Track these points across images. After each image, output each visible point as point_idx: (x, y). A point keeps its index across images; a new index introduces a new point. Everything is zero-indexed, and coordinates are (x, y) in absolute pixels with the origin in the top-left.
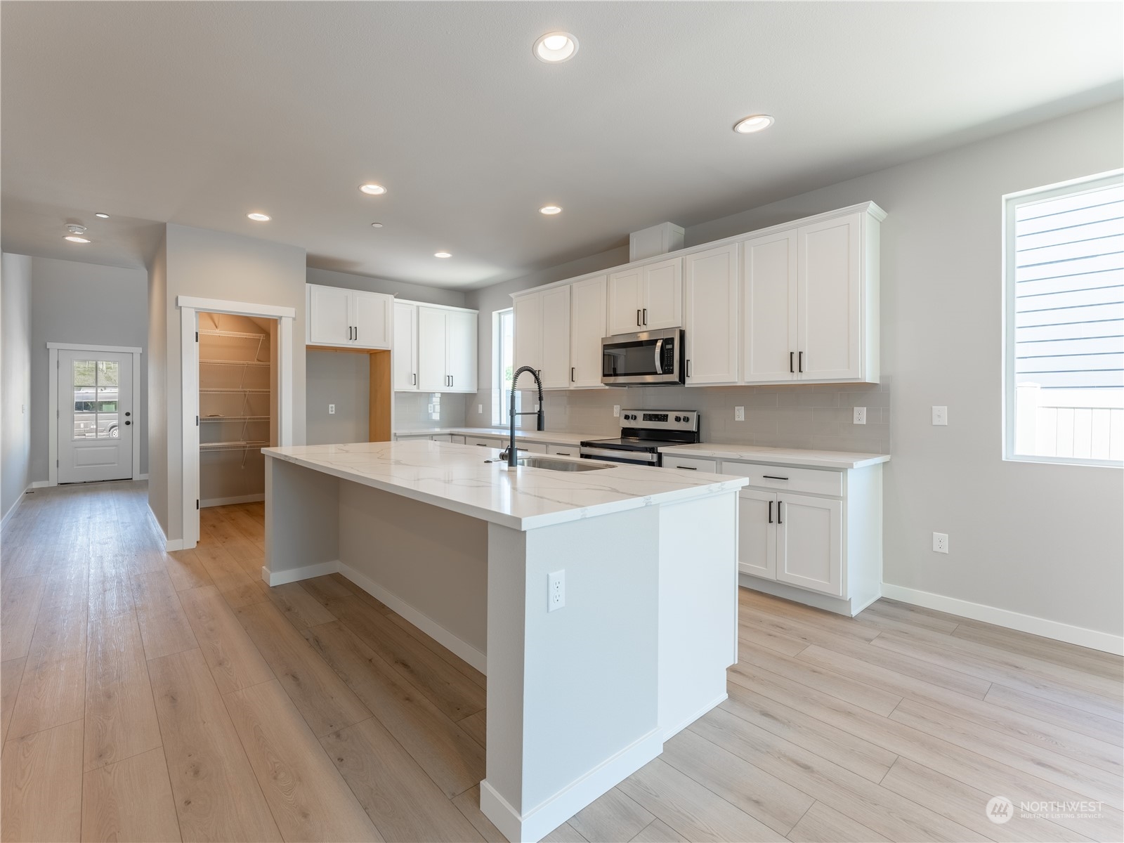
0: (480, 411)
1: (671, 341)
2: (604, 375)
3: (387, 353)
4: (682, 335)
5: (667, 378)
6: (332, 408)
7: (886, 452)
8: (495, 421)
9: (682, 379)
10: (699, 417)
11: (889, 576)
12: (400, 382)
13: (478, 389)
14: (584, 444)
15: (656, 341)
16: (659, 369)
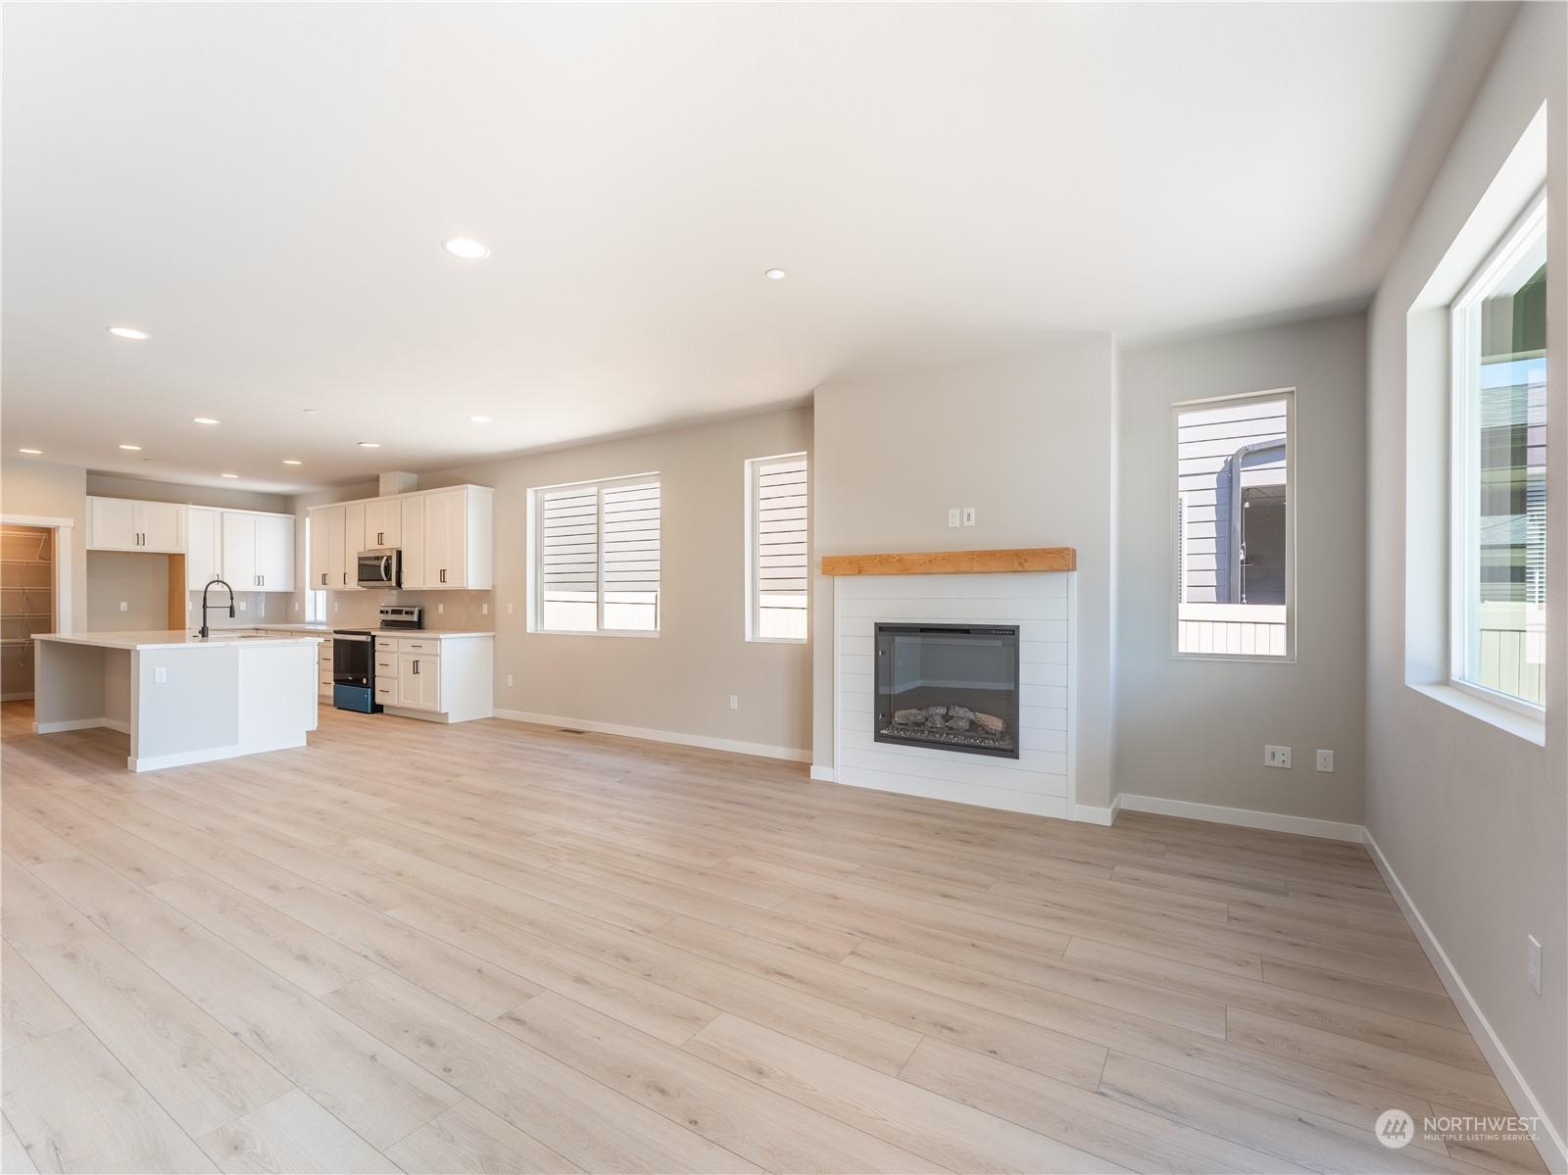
0: (297, 609)
1: (389, 558)
2: (359, 580)
3: (182, 556)
4: (399, 553)
5: (387, 583)
6: (124, 606)
7: (494, 631)
8: (309, 616)
9: (399, 584)
10: (420, 611)
11: (497, 704)
12: (195, 580)
13: (295, 589)
14: (336, 632)
15: (383, 557)
16: (385, 578)
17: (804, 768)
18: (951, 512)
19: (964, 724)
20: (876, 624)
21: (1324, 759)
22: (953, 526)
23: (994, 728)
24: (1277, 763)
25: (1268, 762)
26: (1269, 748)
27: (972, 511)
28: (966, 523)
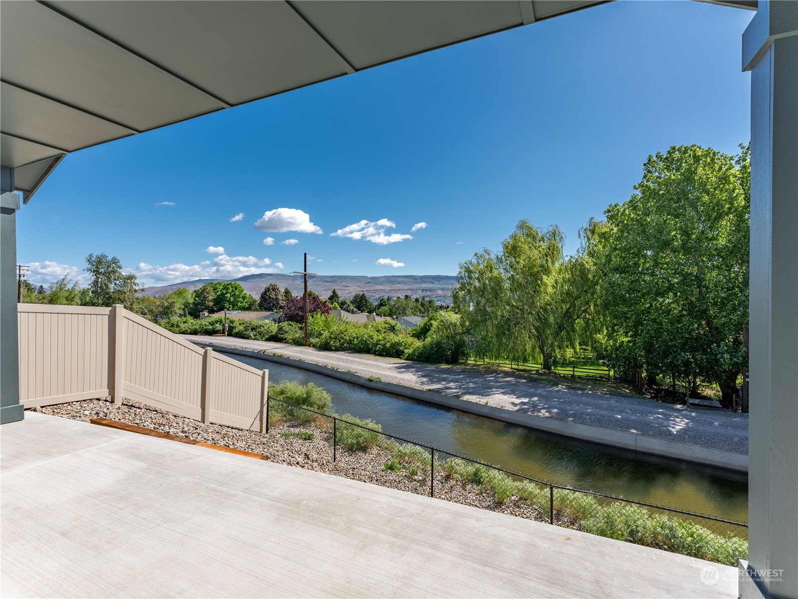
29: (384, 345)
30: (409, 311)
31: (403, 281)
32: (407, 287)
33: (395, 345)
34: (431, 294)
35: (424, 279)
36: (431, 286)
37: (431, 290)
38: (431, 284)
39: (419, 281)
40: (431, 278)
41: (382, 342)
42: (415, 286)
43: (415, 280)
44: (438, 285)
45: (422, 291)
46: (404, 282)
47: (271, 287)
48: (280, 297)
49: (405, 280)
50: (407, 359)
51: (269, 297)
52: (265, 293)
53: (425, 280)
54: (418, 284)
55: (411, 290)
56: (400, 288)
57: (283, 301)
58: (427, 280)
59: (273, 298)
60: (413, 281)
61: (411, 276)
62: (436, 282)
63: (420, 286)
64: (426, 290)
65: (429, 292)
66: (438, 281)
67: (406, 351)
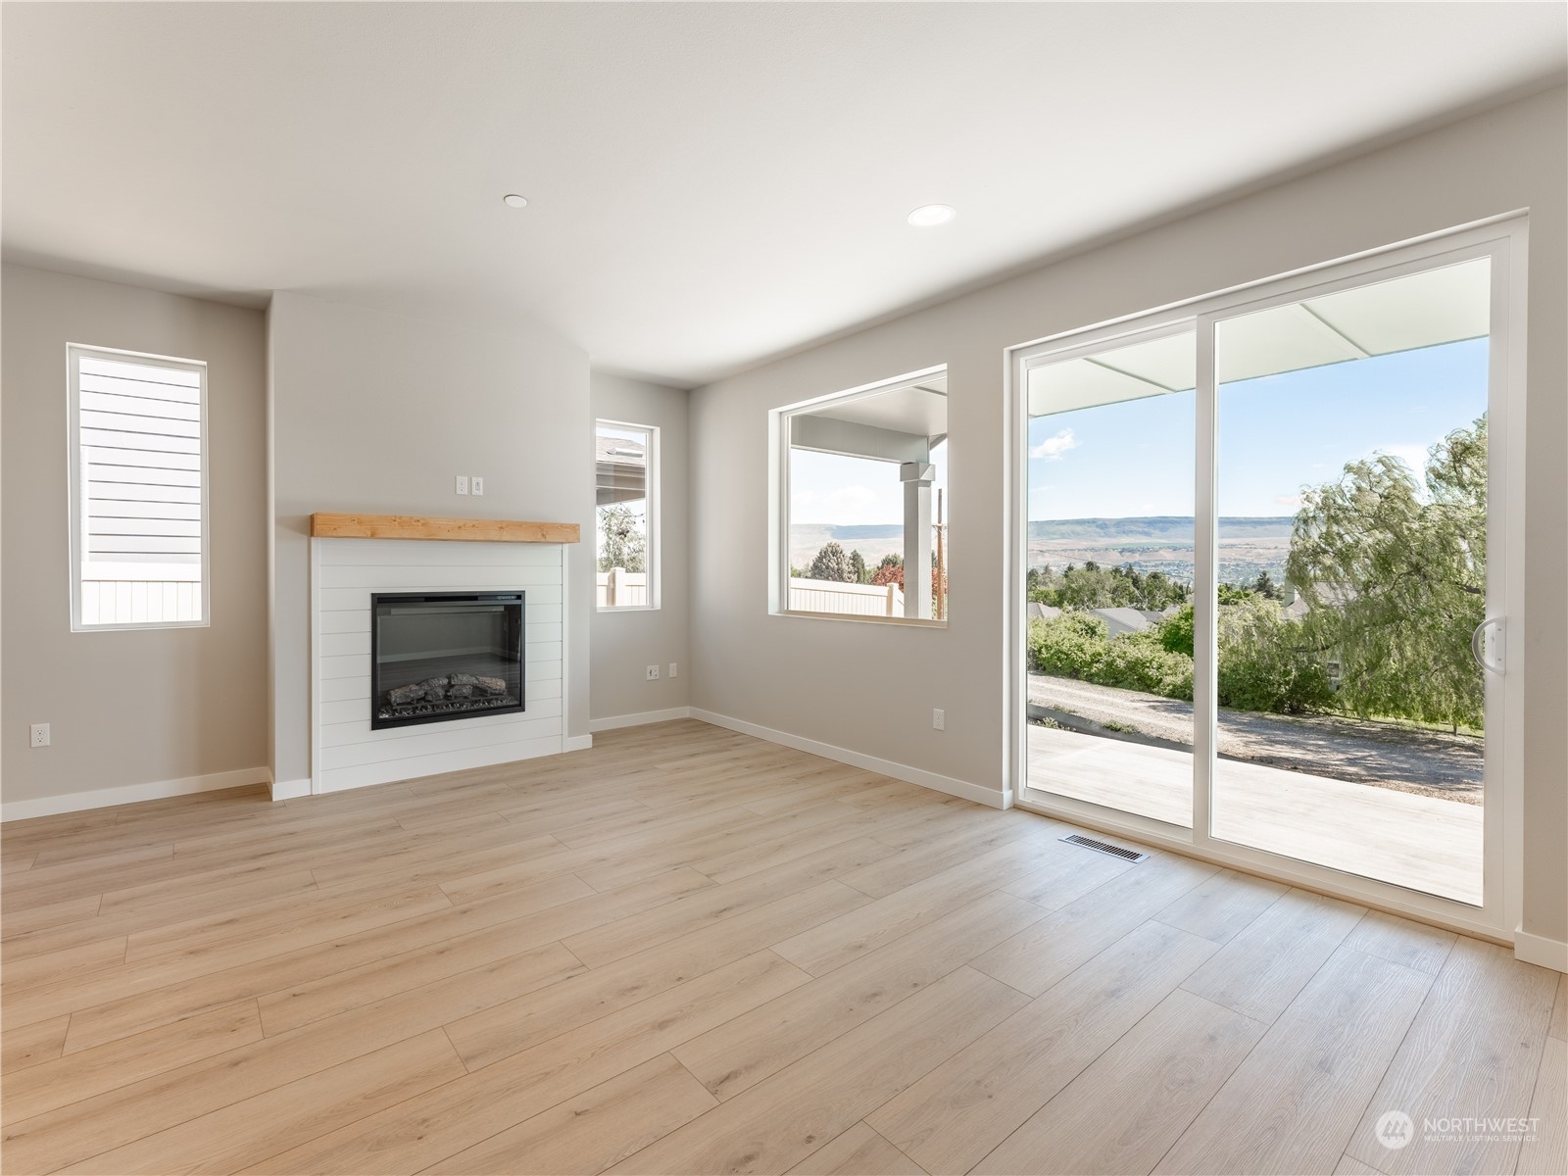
17: (262, 791)
18: (459, 478)
19: (467, 691)
20: (373, 594)
21: (673, 669)
22: (462, 493)
23: (498, 687)
24: (653, 677)
25: (649, 678)
26: (649, 668)
27: (481, 480)
28: (475, 492)
29: (1110, 664)
30: (1105, 597)
31: (1073, 532)
32: (1085, 544)
33: (1134, 666)
34: (1144, 558)
35: (1123, 525)
36: (1144, 540)
37: (1144, 550)
38: (1143, 537)
39: (1113, 530)
40: (1142, 522)
41: (1105, 658)
42: (1103, 542)
43: (1102, 528)
44: (1161, 538)
45: (1121, 552)
46: (1076, 534)
47: (830, 549)
48: (845, 567)
49: (1079, 528)
50: (1170, 695)
51: (827, 567)
52: (820, 559)
53: (1127, 528)
54: (1110, 536)
55: (1093, 550)
56: (1065, 547)
57: (849, 573)
58: (1133, 528)
59: (833, 569)
60: (1098, 530)
61: (1093, 522)
62: (1157, 532)
63: (1114, 541)
64: (1132, 551)
65: (1137, 555)
66: (1163, 530)
67: (1168, 680)
